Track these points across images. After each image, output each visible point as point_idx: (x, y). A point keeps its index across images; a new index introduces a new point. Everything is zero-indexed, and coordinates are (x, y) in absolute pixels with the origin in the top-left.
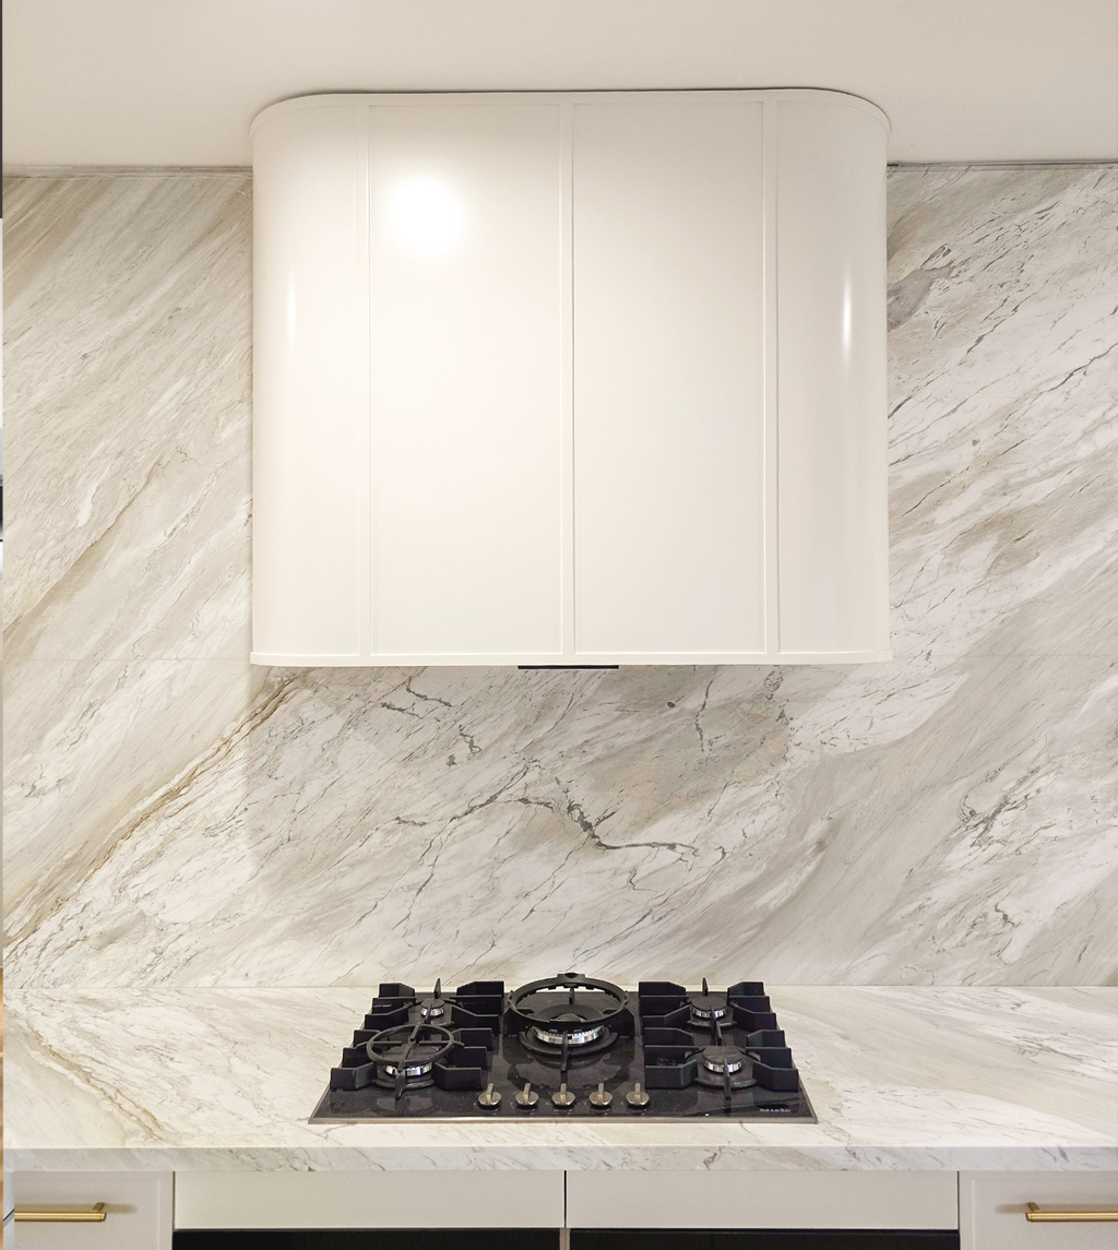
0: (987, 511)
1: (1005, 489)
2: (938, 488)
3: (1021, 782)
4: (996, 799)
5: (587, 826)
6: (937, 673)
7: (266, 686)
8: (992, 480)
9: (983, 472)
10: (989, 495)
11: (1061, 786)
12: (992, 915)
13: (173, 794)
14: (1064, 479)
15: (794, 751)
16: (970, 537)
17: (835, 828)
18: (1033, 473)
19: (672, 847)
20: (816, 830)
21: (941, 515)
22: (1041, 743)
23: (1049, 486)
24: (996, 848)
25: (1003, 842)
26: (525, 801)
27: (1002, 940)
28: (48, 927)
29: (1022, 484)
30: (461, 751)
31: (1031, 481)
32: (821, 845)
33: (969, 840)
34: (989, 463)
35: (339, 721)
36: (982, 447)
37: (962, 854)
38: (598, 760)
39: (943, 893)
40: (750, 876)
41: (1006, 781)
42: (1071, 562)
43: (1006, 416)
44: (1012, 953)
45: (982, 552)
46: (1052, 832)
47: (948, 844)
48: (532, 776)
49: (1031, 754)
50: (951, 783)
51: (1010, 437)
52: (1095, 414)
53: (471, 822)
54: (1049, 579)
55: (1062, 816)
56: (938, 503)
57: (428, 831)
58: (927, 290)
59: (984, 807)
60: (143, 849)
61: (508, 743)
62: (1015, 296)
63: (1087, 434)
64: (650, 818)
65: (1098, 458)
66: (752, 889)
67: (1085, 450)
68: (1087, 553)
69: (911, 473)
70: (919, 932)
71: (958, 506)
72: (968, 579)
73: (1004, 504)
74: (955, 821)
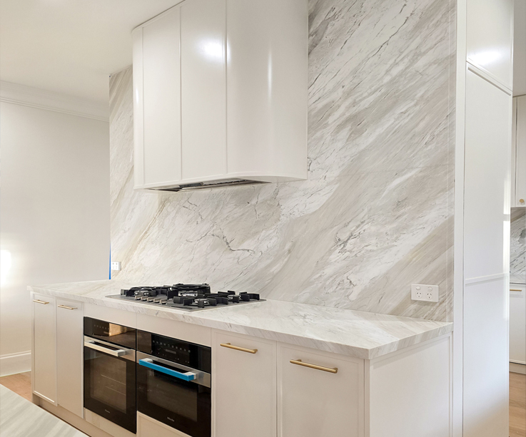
0: (347, 115)
1: (354, 104)
2: (329, 108)
3: (358, 227)
4: (348, 234)
5: (228, 243)
6: (328, 184)
7: (162, 202)
8: (350, 100)
9: (346, 99)
10: (348, 108)
11: (373, 229)
12: (346, 281)
13: (146, 233)
14: (378, 94)
15: (282, 217)
16: (340, 127)
17: (294, 245)
18: (366, 94)
19: (248, 250)
20: (288, 246)
21: (331, 120)
22: (366, 210)
23: (372, 98)
24: (348, 254)
25: (350, 251)
26: (213, 235)
27: (350, 291)
28: (127, 266)
29: (361, 100)
30: (199, 220)
31: (364, 98)
32: (289, 251)
33: (338, 251)
34: (348, 94)
35: (175, 211)
36: (346, 88)
37: (335, 256)
38: (230, 222)
39: (329, 271)
40: (269, 261)
41: (352, 227)
42: (380, 131)
43: (355, 73)
44: (353, 297)
45: (345, 133)
46: (369, 248)
47: (330, 252)
48: (215, 227)
49: (362, 215)
50: (332, 228)
51: (356, 81)
52: (391, 62)
53: (202, 241)
54: (371, 140)
55: (374, 241)
56: (329, 115)
57: (193, 244)
58: (327, 28)
59: (344, 238)
60: (142, 247)
61: (209, 217)
62: (360, 19)
63: (388, 71)
64: (243, 241)
65: (393, 82)
66: (269, 266)
67: (387, 79)
68: (386, 126)
69: (320, 105)
70: (320, 285)
71: (337, 115)
72: (340, 145)
73: (354, 110)
74: (333, 243)
